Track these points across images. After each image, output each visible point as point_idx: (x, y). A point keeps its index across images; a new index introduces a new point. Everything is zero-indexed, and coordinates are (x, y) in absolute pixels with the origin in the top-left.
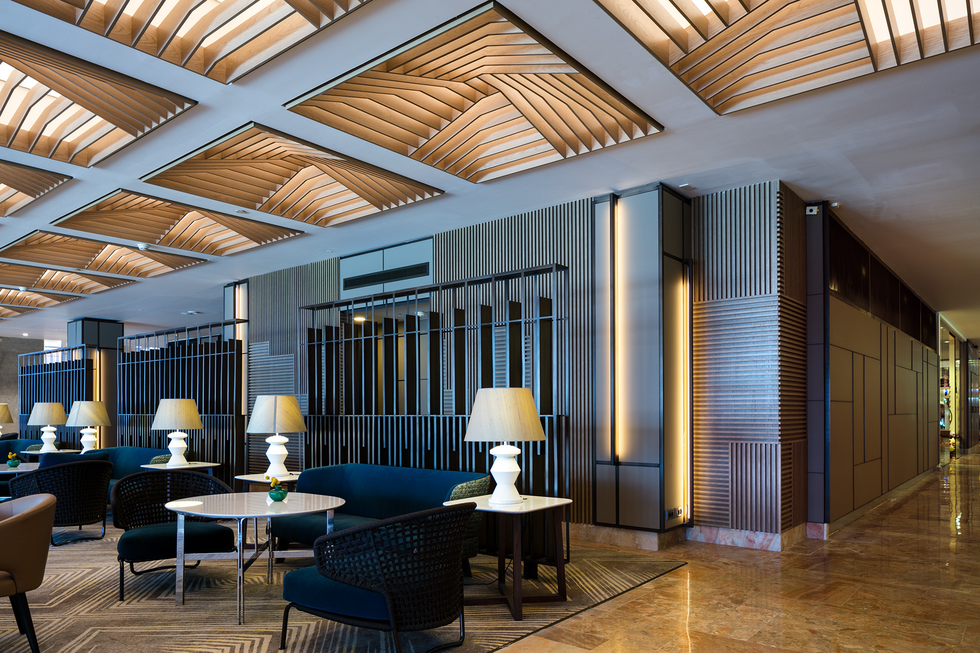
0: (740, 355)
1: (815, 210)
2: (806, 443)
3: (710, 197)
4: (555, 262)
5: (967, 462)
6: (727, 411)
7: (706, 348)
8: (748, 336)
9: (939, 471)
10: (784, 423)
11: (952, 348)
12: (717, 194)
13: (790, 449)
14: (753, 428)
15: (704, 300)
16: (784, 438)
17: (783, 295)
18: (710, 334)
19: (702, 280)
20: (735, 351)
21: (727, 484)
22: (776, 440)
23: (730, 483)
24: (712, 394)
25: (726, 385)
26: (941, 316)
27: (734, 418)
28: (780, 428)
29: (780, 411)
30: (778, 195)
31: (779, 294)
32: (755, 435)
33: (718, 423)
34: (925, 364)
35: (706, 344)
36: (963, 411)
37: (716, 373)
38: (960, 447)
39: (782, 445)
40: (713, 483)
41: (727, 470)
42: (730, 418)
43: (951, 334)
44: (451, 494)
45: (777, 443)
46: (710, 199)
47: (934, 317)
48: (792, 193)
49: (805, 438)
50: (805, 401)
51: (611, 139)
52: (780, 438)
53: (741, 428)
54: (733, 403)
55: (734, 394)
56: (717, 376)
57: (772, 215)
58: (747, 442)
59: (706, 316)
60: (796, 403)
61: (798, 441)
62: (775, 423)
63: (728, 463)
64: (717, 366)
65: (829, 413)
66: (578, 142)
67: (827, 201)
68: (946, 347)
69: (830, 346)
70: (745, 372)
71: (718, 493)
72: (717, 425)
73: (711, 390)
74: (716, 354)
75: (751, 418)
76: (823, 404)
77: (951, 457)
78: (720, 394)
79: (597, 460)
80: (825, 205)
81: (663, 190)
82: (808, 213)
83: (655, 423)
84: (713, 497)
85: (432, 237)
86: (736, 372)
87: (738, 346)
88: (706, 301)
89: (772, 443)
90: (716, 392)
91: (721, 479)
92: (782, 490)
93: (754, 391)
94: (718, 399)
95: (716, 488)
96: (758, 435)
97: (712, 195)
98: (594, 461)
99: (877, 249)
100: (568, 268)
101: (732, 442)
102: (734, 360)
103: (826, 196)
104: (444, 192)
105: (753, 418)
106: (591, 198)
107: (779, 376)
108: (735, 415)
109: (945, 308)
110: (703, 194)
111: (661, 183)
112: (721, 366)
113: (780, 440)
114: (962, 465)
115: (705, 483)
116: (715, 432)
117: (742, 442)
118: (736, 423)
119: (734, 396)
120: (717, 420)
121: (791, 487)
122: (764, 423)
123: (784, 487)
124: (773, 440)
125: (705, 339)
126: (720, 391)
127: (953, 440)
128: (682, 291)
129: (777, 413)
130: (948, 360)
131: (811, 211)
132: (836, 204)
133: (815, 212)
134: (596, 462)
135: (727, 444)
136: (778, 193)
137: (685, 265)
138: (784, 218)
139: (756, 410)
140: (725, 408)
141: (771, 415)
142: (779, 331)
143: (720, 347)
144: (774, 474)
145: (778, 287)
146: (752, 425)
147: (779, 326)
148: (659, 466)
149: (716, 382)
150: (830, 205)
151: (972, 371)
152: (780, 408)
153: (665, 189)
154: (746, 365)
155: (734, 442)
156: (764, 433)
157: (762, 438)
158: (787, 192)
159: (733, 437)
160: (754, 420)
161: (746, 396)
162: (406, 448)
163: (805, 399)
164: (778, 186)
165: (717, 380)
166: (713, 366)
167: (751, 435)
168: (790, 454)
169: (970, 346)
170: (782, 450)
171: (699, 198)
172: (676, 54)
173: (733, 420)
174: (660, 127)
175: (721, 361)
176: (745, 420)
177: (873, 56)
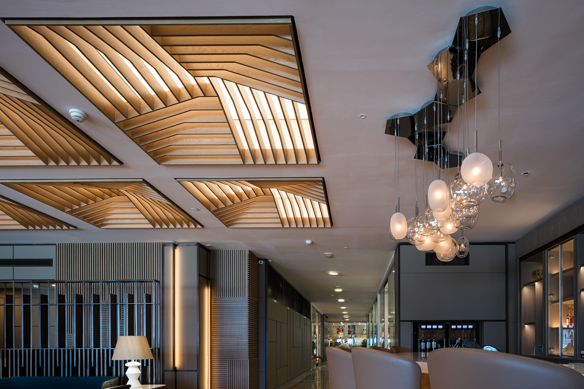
0: (232, 322)
1: (262, 262)
2: (258, 359)
3: (219, 251)
4: (154, 279)
5: (323, 368)
6: (226, 346)
7: (217, 318)
8: (236, 314)
9: (311, 372)
10: (250, 351)
11: (317, 317)
12: (222, 250)
13: (252, 362)
14: (237, 353)
15: (216, 296)
16: (250, 357)
17: (250, 298)
18: (219, 312)
19: (215, 287)
20: (230, 320)
21: (226, 378)
22: (247, 358)
23: (228, 377)
24: (220, 339)
25: (226, 334)
26: (312, 304)
27: (229, 349)
28: (248, 353)
29: (248, 346)
30: (248, 256)
31: (248, 297)
32: (238, 356)
33: (222, 351)
34: (305, 325)
35: (217, 316)
36: (322, 346)
37: (222, 329)
38: (321, 362)
39: (249, 360)
40: (220, 378)
41: (226, 372)
42: (228, 349)
43: (316, 311)
44: (102, 386)
45: (247, 359)
46: (219, 252)
47: (310, 304)
48: (254, 255)
49: (258, 357)
50: (258, 342)
51: (179, 225)
52: (248, 357)
53: (233, 353)
54: (229, 343)
55: (229, 339)
56: (222, 330)
57: (246, 264)
58: (235, 359)
59: (217, 304)
60: (255, 343)
61: (255, 358)
62: (247, 351)
63: (227, 369)
64: (222, 326)
65: (267, 347)
66: (162, 222)
67: (267, 259)
68: (314, 317)
69: (268, 319)
70: (234, 329)
71: (222, 382)
72: (222, 352)
73: (219, 336)
74: (221, 321)
75: (237, 349)
76: (265, 343)
77: (317, 366)
78: (223, 339)
79: (165, 369)
80: (266, 260)
81: (199, 246)
82: (259, 263)
83: (195, 352)
84: (220, 384)
85: (55, 245)
86: (231, 329)
87: (231, 318)
88: (217, 297)
89: (245, 359)
90: (221, 337)
91: (223, 376)
92: (249, 379)
93: (238, 337)
94: (222, 341)
95: (222, 380)
96: (240, 356)
97: (220, 250)
98: (163, 370)
99: (286, 278)
100: (160, 282)
101: (229, 359)
102: (230, 324)
103: (266, 258)
104: (77, 227)
105: (238, 349)
106: (162, 243)
107: (248, 331)
108: (230, 348)
109: (313, 301)
110: (216, 249)
111: (198, 243)
112: (223, 326)
113: (248, 358)
114: (322, 369)
115: (217, 378)
116: (221, 355)
117: (233, 359)
118: (230, 351)
119: (229, 340)
120: (222, 350)
121: (252, 378)
122: (242, 351)
123: (250, 377)
124: (246, 358)
125: (217, 314)
126: (223, 337)
127: (318, 359)
128: (207, 292)
129: (247, 347)
130: (315, 322)
131: (261, 262)
132: (270, 261)
133: (262, 263)
134: (164, 371)
135: (227, 360)
136: (248, 255)
137: (208, 280)
138: (250, 265)
139: (239, 346)
140: (226, 345)
141: (245, 348)
142: (248, 313)
143: (223, 318)
144: (246, 372)
145: (248, 294)
146: (237, 352)
147: (248, 311)
148: (197, 371)
149: (221, 333)
150: (268, 260)
151: (325, 328)
152: (248, 345)
153: (200, 246)
154: (235, 326)
155: (230, 359)
156: (242, 355)
157: (241, 357)
158: (252, 255)
159: (229, 357)
160: (238, 350)
161: (235, 339)
162: (58, 366)
163: (258, 341)
164: (248, 252)
165: (222, 332)
166: (220, 326)
167: (237, 356)
168: (252, 364)
169: (325, 317)
170: (249, 362)
171: (214, 250)
172: (214, 208)
173: (229, 350)
174: (202, 226)
175: (224, 324)
176: (234, 350)
177: (282, 223)
